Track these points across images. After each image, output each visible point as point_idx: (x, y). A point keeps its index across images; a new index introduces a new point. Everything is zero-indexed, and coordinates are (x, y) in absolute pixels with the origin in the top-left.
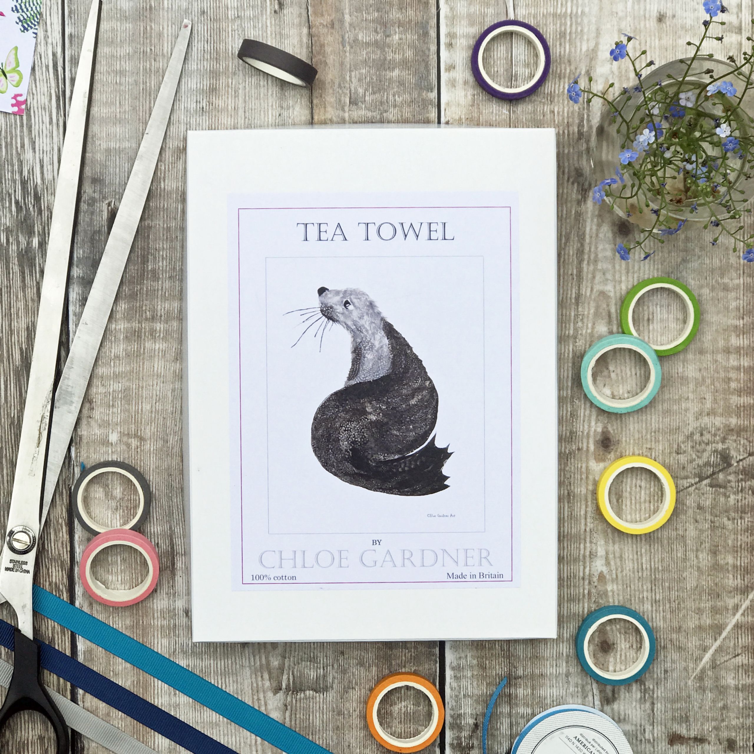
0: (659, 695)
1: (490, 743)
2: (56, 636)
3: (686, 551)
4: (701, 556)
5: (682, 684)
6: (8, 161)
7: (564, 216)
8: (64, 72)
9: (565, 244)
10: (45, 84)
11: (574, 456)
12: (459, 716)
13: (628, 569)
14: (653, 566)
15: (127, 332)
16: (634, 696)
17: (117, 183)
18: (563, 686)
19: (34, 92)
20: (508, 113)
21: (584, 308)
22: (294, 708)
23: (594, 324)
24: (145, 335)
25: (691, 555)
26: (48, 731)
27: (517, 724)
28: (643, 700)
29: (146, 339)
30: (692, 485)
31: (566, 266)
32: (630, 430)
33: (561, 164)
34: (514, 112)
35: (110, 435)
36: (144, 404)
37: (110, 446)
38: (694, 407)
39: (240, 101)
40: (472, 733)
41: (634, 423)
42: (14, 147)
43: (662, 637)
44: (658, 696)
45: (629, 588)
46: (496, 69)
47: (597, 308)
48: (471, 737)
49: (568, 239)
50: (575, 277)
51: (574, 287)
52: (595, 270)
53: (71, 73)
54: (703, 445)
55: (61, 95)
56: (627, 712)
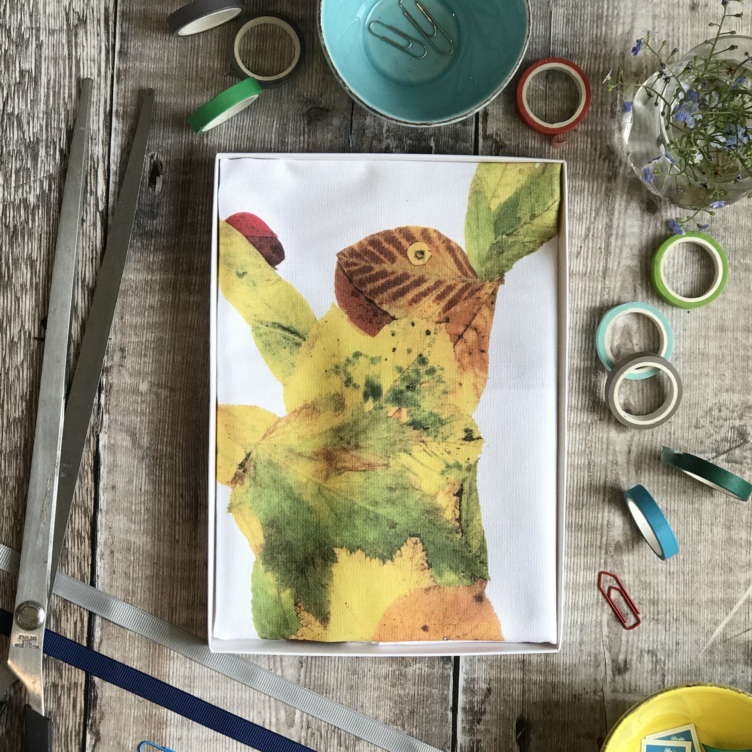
0: (670, 667)
1: (502, 708)
3: (701, 525)
4: (715, 530)
5: (693, 657)
6: (54, 110)
7: (595, 191)
8: (115, 26)
9: (595, 218)
10: (96, 38)
11: (596, 426)
12: (473, 680)
15: (163, 283)
16: (645, 667)
17: (161, 137)
18: (576, 654)
19: (85, 44)
20: (544, 88)
21: (611, 281)
22: (309, 666)
23: (620, 297)
24: (180, 287)
25: (706, 529)
26: (61, 678)
27: (530, 690)
28: (654, 671)
29: (181, 291)
30: (710, 459)
31: (595, 240)
33: (594, 141)
34: (550, 88)
35: (141, 384)
36: (176, 355)
37: (140, 396)
38: (713, 383)
40: (485, 698)
42: (62, 96)
43: (675, 609)
44: (668, 668)
45: (644, 559)
46: (534, 47)
47: (624, 281)
48: (483, 702)
49: (597, 214)
50: (603, 251)
51: (602, 260)
52: (622, 244)
53: (122, 28)
54: (721, 421)
55: (110, 49)
56: (638, 683)
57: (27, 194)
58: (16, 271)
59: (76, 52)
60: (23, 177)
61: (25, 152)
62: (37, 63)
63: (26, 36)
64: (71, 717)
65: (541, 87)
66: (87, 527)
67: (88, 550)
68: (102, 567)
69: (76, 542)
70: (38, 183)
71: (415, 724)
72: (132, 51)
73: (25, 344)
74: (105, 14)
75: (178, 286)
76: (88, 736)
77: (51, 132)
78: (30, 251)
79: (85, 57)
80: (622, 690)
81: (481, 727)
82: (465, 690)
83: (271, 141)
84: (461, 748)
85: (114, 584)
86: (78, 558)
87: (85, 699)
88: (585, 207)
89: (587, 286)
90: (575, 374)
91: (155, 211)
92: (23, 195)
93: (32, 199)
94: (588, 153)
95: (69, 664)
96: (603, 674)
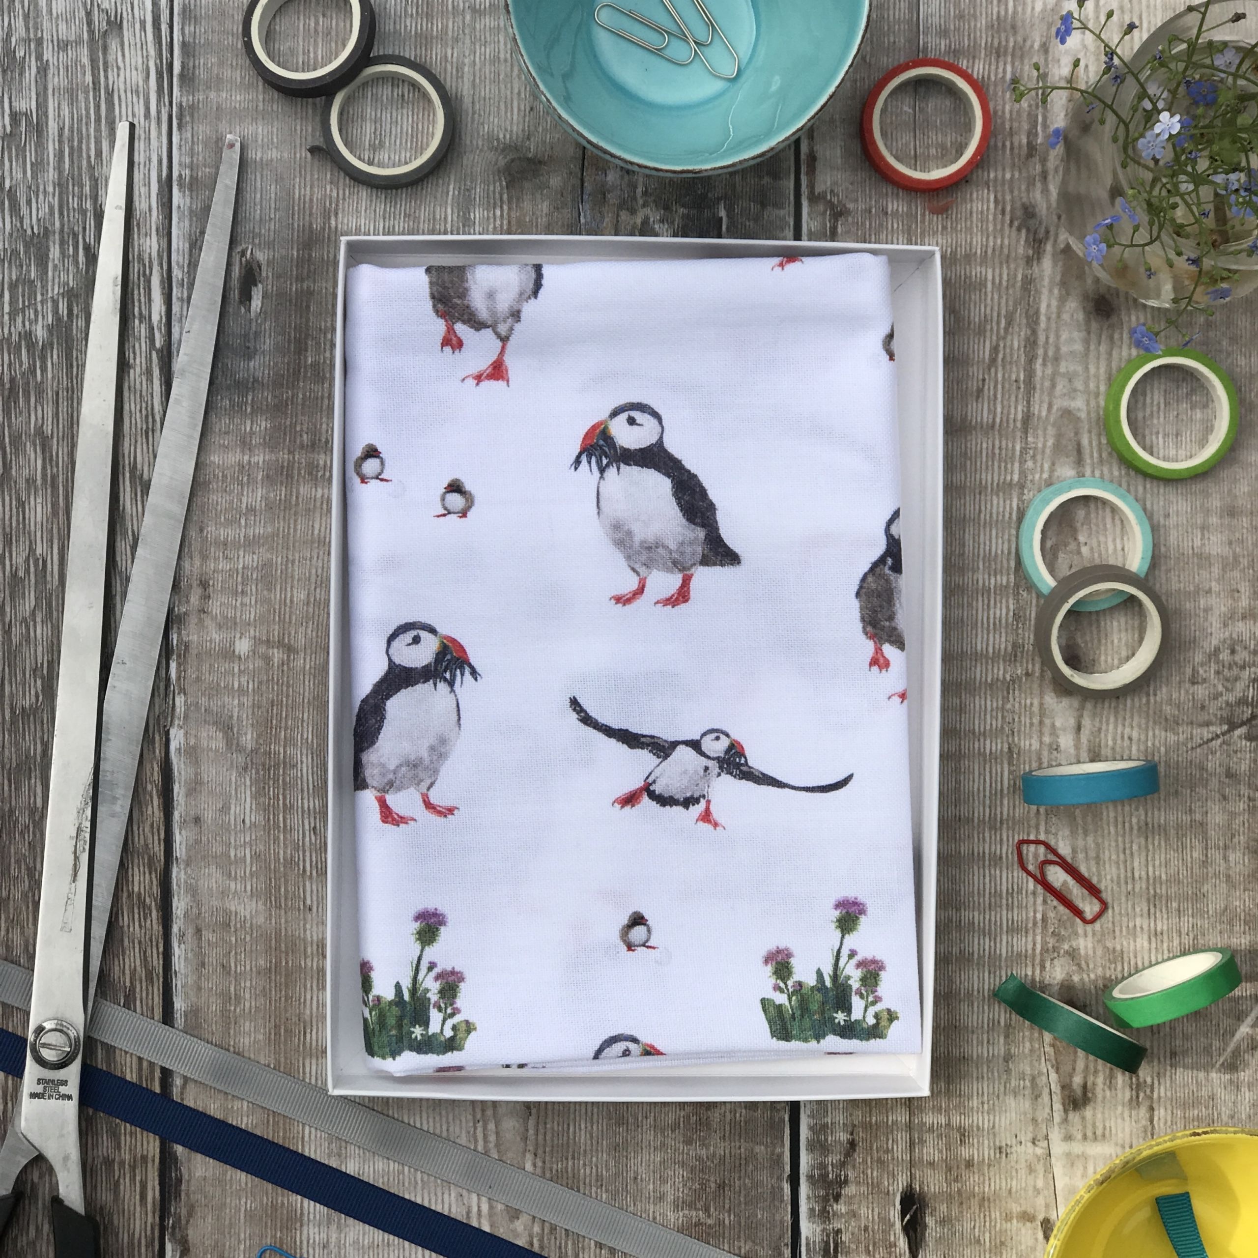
0: (1162, 1094)
1: (875, 1174)
2: (138, 986)
3: (1207, 849)
4: (1232, 858)
5: (1201, 1076)
6: (73, 179)
7: (1004, 283)
8: (172, 32)
9: (1006, 329)
10: (139, 53)
11: (1020, 686)
12: (824, 1127)
13: (1109, 877)
14: (1151, 874)
15: (269, 469)
16: (1120, 1095)
17: (257, 217)
18: (999, 1077)
19: (121, 64)
20: (911, 111)
21: (1036, 437)
22: (542, 1113)
23: (1053, 464)
24: (299, 474)
25: (1216, 855)
26: (120, 1150)
27: (922, 1142)
28: (1134, 1103)
29: (301, 480)
30: (1218, 736)
31: (1008, 367)
32: (1112, 642)
33: (1000, 197)
34: (921, 110)
35: (237, 641)
36: (295, 591)
37: (237, 660)
38: (1219, 605)
39: (466, 87)
40: (845, 1157)
41: (1120, 631)
42: (84, 155)
44: (1159, 1098)
46: (892, 39)
47: (1059, 436)
48: (843, 1164)
49: (1009, 323)
50: (1022, 386)
51: (1020, 401)
52: (1055, 374)
53: (183, 34)
54: (1236, 671)
55: (165, 71)
56: (1108, 1125)
57: (30, 324)
58: (17, 457)
59: (106, 77)
60: (23, 296)
61: (25, 252)
62: (41, 100)
63: (20, 53)
64: (138, 1215)
65: (906, 108)
66: (155, 887)
67: (157, 928)
68: (183, 957)
69: (136, 916)
70: (50, 304)
71: (727, 1206)
72: (201, 73)
73: (36, 581)
74: (153, 12)
75: (296, 472)
76: (169, 1247)
77: (68, 216)
78: (40, 421)
79: (122, 87)
80: (1079, 1136)
81: (841, 1208)
82: (811, 1148)
83: (446, 218)
84: (808, 1244)
85: (204, 984)
86: (140, 942)
87: (162, 1184)
88: (988, 312)
89: (997, 446)
90: (980, 599)
91: (251, 345)
92: (24, 326)
93: (40, 333)
94: (991, 217)
95: (131, 1124)
96: (1048, 1110)
